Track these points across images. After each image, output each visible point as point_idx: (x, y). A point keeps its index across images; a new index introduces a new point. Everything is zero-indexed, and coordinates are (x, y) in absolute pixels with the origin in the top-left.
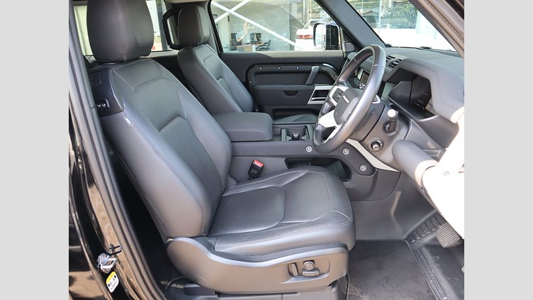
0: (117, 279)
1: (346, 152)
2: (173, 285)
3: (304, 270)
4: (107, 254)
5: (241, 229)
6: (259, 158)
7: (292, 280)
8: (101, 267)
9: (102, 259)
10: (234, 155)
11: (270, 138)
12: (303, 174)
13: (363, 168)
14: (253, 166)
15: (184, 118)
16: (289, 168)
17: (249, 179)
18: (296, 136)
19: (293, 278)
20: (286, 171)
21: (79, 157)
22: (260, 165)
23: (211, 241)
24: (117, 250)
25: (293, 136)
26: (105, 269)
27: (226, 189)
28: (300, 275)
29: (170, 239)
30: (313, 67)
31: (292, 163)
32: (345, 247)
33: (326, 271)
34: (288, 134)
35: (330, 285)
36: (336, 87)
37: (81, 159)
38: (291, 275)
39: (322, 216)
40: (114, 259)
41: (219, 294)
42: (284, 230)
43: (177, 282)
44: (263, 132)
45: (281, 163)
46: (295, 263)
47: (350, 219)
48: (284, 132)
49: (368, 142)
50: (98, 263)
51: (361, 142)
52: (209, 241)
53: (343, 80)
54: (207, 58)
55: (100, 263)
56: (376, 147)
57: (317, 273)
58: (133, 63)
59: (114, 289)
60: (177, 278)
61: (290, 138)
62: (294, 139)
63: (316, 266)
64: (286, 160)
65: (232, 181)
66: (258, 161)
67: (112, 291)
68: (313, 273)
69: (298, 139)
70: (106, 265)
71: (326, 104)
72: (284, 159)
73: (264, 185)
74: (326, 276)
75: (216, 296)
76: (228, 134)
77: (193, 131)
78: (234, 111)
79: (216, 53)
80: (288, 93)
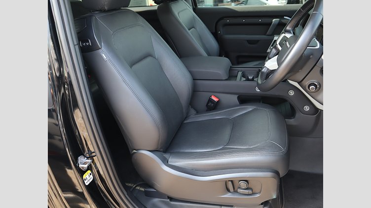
0: (91, 176)
1: (292, 93)
2: (137, 188)
3: (239, 188)
4: (85, 156)
5: (192, 149)
6: (216, 94)
7: (228, 195)
8: (80, 166)
9: (81, 159)
10: (195, 91)
11: (227, 78)
12: (251, 109)
13: (307, 108)
14: (210, 100)
15: (155, 58)
16: (240, 104)
17: (207, 111)
18: (250, 78)
19: (230, 194)
20: (237, 106)
21: (66, 84)
22: (216, 99)
23: (166, 156)
24: (93, 154)
25: (248, 78)
26: (83, 167)
27: (187, 117)
28: (235, 191)
29: (135, 151)
30: (274, 20)
31: (244, 100)
32: (277, 173)
33: (259, 191)
34: (243, 76)
35: (262, 204)
36: (283, 35)
37: (68, 85)
38: (228, 190)
39: (259, 144)
40: (90, 161)
41: (171, 199)
42: (225, 153)
43: (141, 186)
44: (219, 72)
45: (234, 99)
46: (232, 181)
47: (284, 150)
48: (240, 74)
49: (306, 83)
50: (77, 162)
51: (299, 83)
52: (164, 155)
53: (290, 29)
54: (182, 11)
55: (79, 162)
56: (312, 88)
57: (250, 192)
58: (114, 12)
59: (89, 183)
60: (140, 183)
61: (245, 79)
62: (248, 80)
63: (250, 186)
64: (238, 97)
65: (193, 111)
66: (215, 96)
67: (87, 184)
68: (247, 192)
69: (253, 80)
70: (83, 164)
71: (274, 50)
72: (237, 96)
73: (218, 116)
74: (258, 195)
75: (168, 200)
76: (191, 73)
77: (162, 69)
78: (200, 55)
79: (191, 7)
80: (250, 42)
